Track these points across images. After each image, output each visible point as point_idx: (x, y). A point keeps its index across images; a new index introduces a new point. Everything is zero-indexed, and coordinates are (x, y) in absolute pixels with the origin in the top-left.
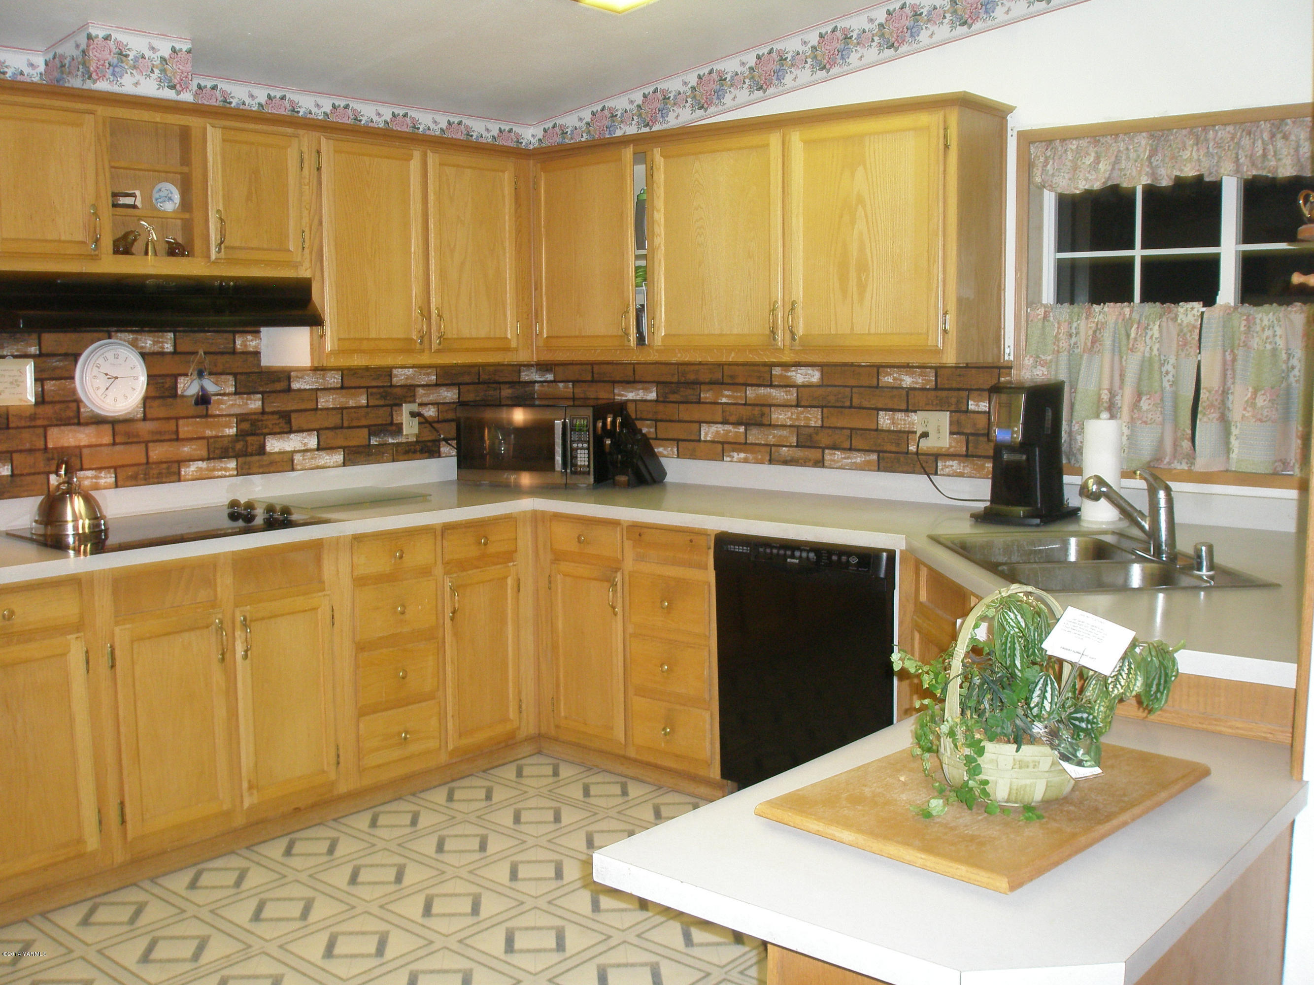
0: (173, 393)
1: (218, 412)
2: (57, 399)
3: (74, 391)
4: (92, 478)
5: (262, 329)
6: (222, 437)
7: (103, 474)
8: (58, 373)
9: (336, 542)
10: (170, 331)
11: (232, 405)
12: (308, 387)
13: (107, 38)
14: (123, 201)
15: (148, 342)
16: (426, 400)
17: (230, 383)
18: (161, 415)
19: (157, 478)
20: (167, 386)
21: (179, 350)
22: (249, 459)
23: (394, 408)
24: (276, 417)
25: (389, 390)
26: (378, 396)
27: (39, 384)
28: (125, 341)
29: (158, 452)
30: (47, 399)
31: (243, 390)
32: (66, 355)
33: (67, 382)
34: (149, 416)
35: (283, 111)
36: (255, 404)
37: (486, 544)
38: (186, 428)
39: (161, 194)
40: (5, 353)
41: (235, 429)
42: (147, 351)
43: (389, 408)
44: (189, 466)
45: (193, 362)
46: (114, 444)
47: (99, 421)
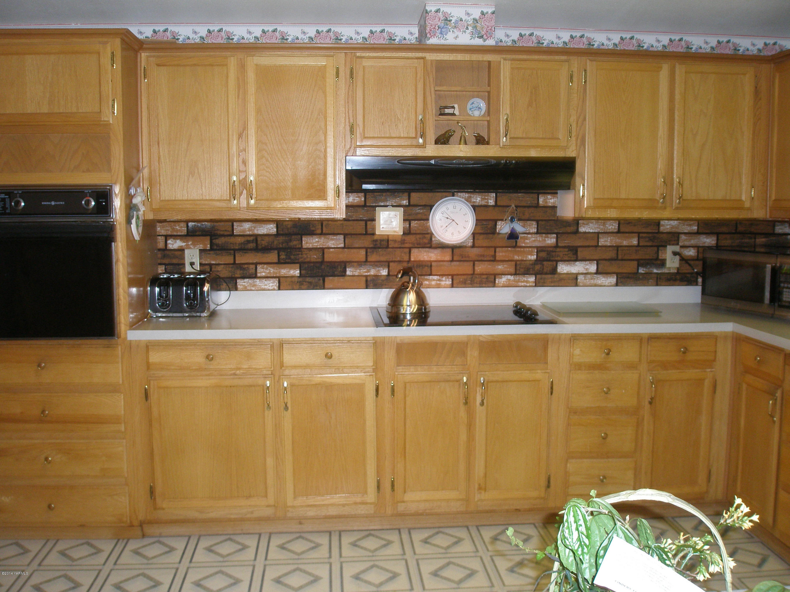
0: (493, 231)
1: (523, 245)
2: (418, 232)
3: (428, 228)
4: (437, 280)
5: (559, 191)
6: (525, 261)
7: (444, 279)
8: (419, 216)
9: (559, 339)
10: (493, 192)
11: (534, 241)
12: (591, 231)
13: (438, 11)
14: (447, 111)
15: (478, 199)
16: (687, 243)
17: (534, 226)
18: (485, 245)
19: (480, 284)
20: (489, 227)
21: (499, 203)
22: (543, 276)
23: (660, 248)
24: (567, 250)
25: (656, 235)
26: (647, 239)
27: (407, 223)
28: (463, 198)
29: (480, 268)
30: (412, 232)
31: (543, 231)
32: (425, 206)
33: (425, 222)
34: (476, 245)
35: (582, 45)
36: (551, 240)
37: (684, 353)
38: (501, 254)
39: (474, 105)
40: (388, 204)
41: (535, 256)
42: (477, 204)
43: (656, 249)
44: (501, 278)
45: (507, 212)
46: (452, 260)
47: (443, 246)
